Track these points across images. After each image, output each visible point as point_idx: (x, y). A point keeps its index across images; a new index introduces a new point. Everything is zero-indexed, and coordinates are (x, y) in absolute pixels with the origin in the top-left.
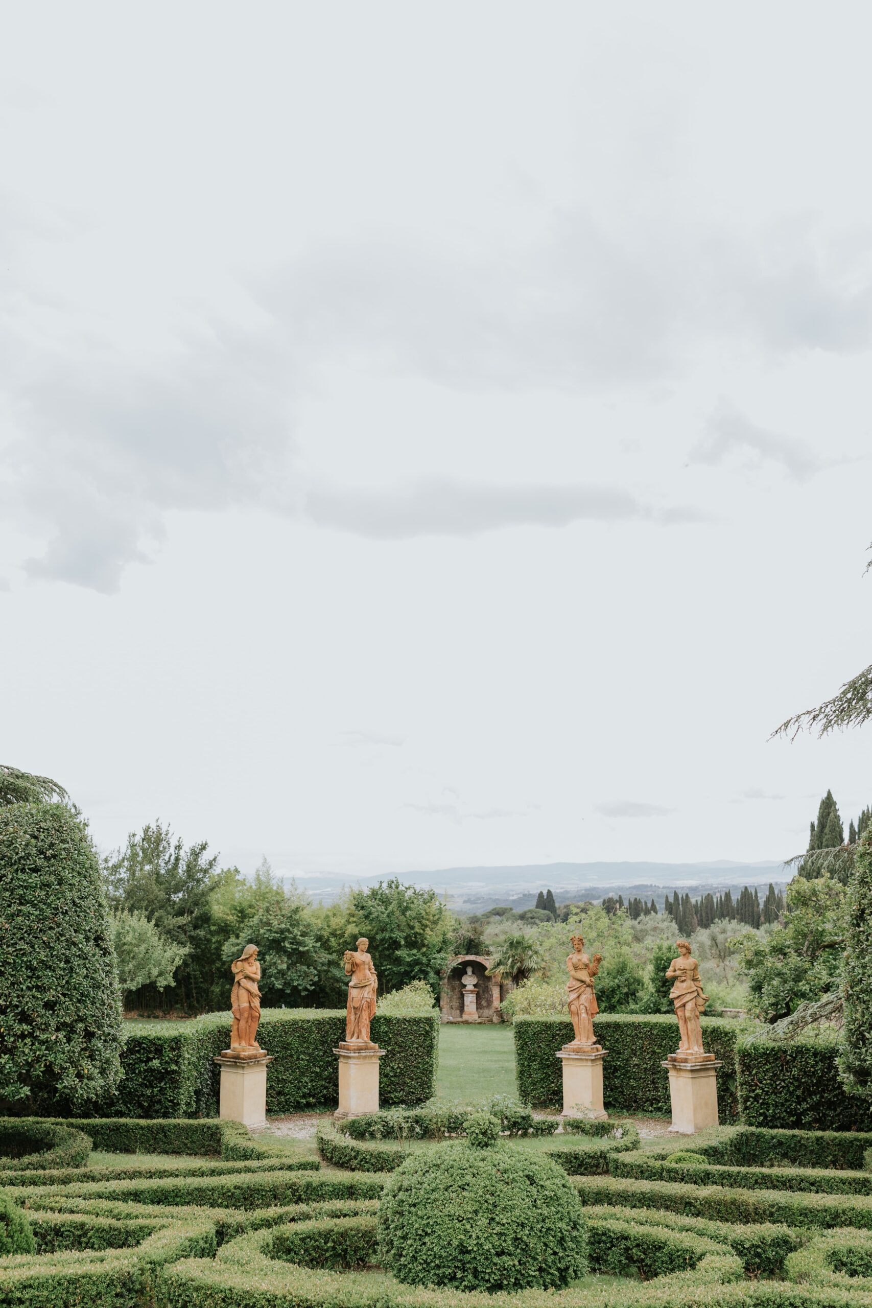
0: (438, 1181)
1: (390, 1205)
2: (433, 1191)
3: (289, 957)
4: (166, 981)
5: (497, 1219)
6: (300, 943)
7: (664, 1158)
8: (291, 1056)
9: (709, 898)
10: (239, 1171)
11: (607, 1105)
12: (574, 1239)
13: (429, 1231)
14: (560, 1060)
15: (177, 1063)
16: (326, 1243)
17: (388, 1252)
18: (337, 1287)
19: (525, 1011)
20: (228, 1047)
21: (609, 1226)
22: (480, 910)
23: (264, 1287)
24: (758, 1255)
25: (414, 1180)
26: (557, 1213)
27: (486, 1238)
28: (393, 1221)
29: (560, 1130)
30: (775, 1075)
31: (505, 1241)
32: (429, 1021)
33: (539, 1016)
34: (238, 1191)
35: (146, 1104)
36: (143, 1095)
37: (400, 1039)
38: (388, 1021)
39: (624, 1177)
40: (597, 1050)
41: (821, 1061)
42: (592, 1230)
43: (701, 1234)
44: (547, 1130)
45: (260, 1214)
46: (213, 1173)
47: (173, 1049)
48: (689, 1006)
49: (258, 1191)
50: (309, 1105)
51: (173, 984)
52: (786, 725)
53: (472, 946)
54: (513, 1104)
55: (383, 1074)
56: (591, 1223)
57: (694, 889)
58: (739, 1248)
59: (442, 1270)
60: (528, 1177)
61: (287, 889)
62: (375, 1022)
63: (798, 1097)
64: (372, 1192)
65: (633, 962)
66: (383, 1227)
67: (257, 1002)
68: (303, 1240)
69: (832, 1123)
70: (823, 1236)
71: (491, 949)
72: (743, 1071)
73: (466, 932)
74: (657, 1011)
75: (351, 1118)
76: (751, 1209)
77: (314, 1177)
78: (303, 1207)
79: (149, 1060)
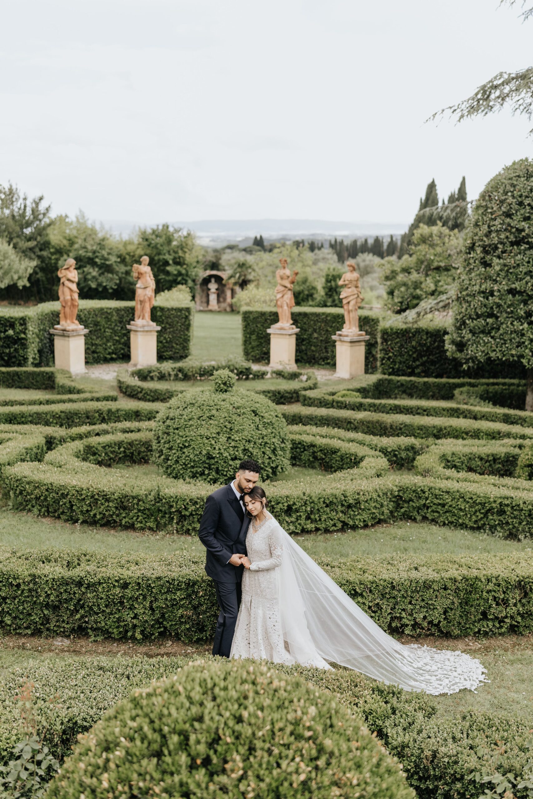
0: (193, 414)
1: (161, 428)
2: (190, 420)
3: (100, 268)
4: (23, 283)
5: (233, 437)
6: (107, 260)
7: (333, 394)
8: (100, 330)
9: (355, 242)
10: (64, 402)
11: (297, 361)
12: (282, 449)
13: (187, 445)
14: (269, 334)
15: (25, 333)
16: (119, 449)
17: (159, 457)
18: (124, 482)
19: (248, 304)
20: (58, 323)
21: (303, 439)
22: (219, 245)
23: (74, 483)
24: (395, 455)
25: (178, 412)
26: (272, 433)
27: (225, 449)
28: (163, 438)
29: (269, 376)
30: (402, 345)
31: (237, 451)
32: (188, 310)
33: (258, 307)
34: (63, 415)
35: (6, 358)
36: (3, 353)
37: (170, 320)
38: (162, 309)
39: (310, 406)
40: (293, 329)
41: (430, 337)
42: (293, 442)
43: (362, 443)
44: (260, 376)
45: (75, 430)
46: (48, 402)
47: (21, 325)
48: (352, 303)
49: (76, 414)
50: (112, 360)
51: (28, 285)
52: (434, 115)
53: (214, 266)
54: (241, 362)
55: (159, 342)
56: (292, 437)
57: (347, 237)
58: (384, 451)
59: (195, 469)
60: (254, 411)
61: (98, 227)
62: (154, 310)
63: (414, 358)
64: (150, 416)
65: (311, 278)
66: (156, 441)
67: (76, 296)
68: (104, 447)
69: (433, 373)
70: (436, 444)
71: (226, 268)
72: (382, 343)
73: (210, 258)
74: (325, 306)
75: (139, 367)
76: (388, 426)
77: (113, 406)
78: (104, 426)
79: (6, 331)
